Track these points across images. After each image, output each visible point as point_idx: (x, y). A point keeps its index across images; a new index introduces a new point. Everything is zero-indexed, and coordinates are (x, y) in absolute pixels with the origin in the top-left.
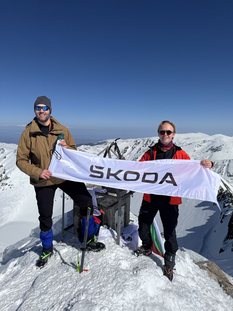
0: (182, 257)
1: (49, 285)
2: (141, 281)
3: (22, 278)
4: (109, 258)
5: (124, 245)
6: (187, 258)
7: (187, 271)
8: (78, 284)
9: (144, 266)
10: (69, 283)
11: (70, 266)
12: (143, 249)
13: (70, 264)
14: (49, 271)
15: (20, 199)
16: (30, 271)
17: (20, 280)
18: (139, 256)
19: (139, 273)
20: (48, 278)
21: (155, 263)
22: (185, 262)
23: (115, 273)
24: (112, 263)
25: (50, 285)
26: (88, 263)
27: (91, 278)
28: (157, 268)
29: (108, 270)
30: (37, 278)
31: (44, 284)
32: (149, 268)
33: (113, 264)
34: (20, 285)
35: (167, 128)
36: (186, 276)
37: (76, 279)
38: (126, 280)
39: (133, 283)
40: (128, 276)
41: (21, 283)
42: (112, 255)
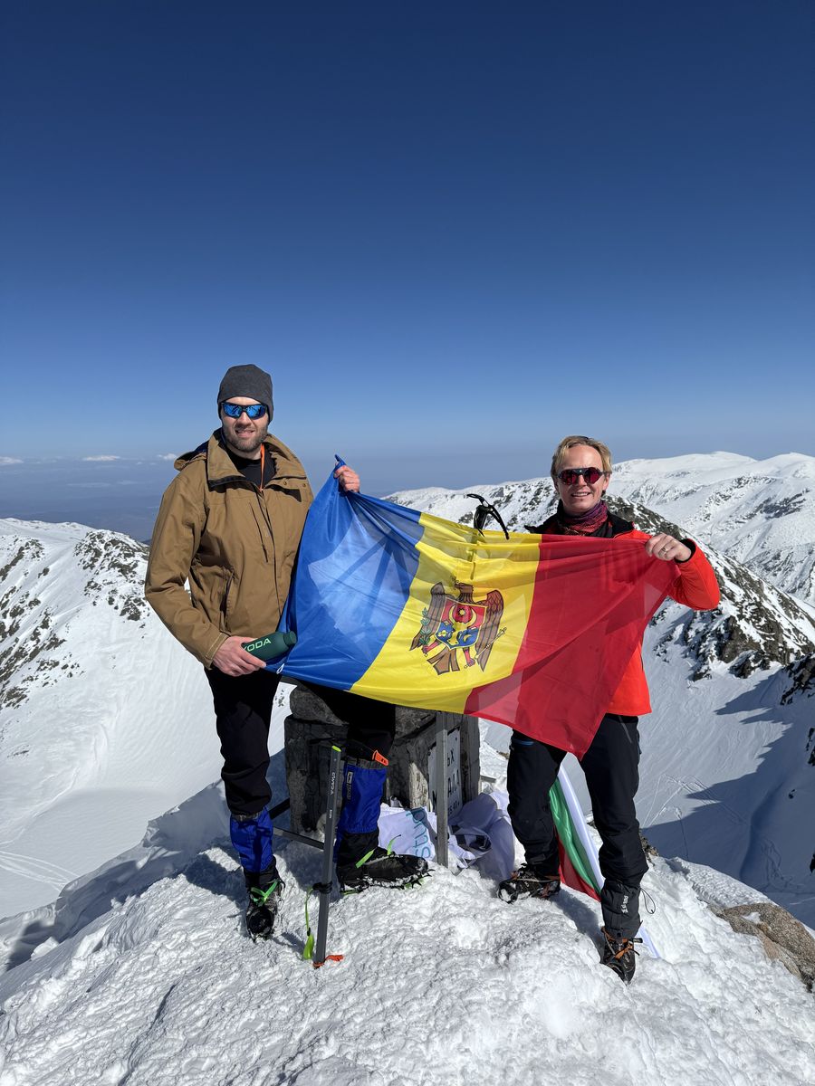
0: (669, 894)
1: (213, 1014)
2: (525, 986)
3: (122, 991)
4: (411, 912)
5: (462, 865)
6: (687, 899)
7: (687, 943)
8: (309, 1004)
9: (532, 937)
10: (280, 1005)
11: (283, 944)
12: (530, 877)
13: (281, 939)
14: (213, 964)
15: (103, 712)
16: (148, 967)
17: (118, 999)
18: (517, 902)
19: (516, 960)
20: (211, 989)
21: (572, 924)
22: (680, 913)
23: (433, 962)
24: (423, 930)
25: (219, 1011)
26: (343, 931)
27: (353, 983)
28: (577, 940)
29: (411, 955)
30: (172, 988)
31: (195, 1010)
32: (548, 942)
33: (428, 933)
34: (117, 1016)
35: (582, 461)
36: (686, 961)
37: (303, 990)
38: (471, 985)
39: (496, 995)
40: (478, 970)
41: (121, 1008)
42: (423, 903)
